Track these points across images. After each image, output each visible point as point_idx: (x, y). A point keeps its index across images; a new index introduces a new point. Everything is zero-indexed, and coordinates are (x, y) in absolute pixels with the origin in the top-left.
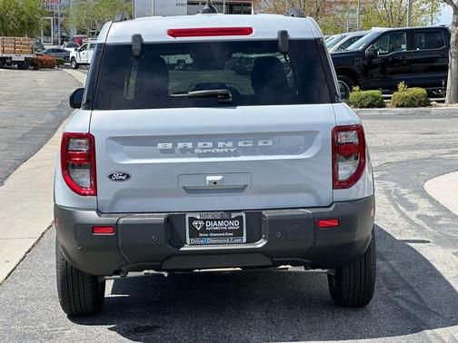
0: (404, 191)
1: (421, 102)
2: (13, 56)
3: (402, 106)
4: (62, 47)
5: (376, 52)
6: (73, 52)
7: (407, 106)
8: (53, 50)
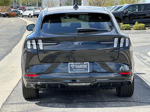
0: (141, 55)
1: (143, 28)
2: (1, 12)
3: (137, 30)
4: (17, 10)
5: (127, 12)
6: (21, 12)
7: (138, 30)
8: (14, 11)
